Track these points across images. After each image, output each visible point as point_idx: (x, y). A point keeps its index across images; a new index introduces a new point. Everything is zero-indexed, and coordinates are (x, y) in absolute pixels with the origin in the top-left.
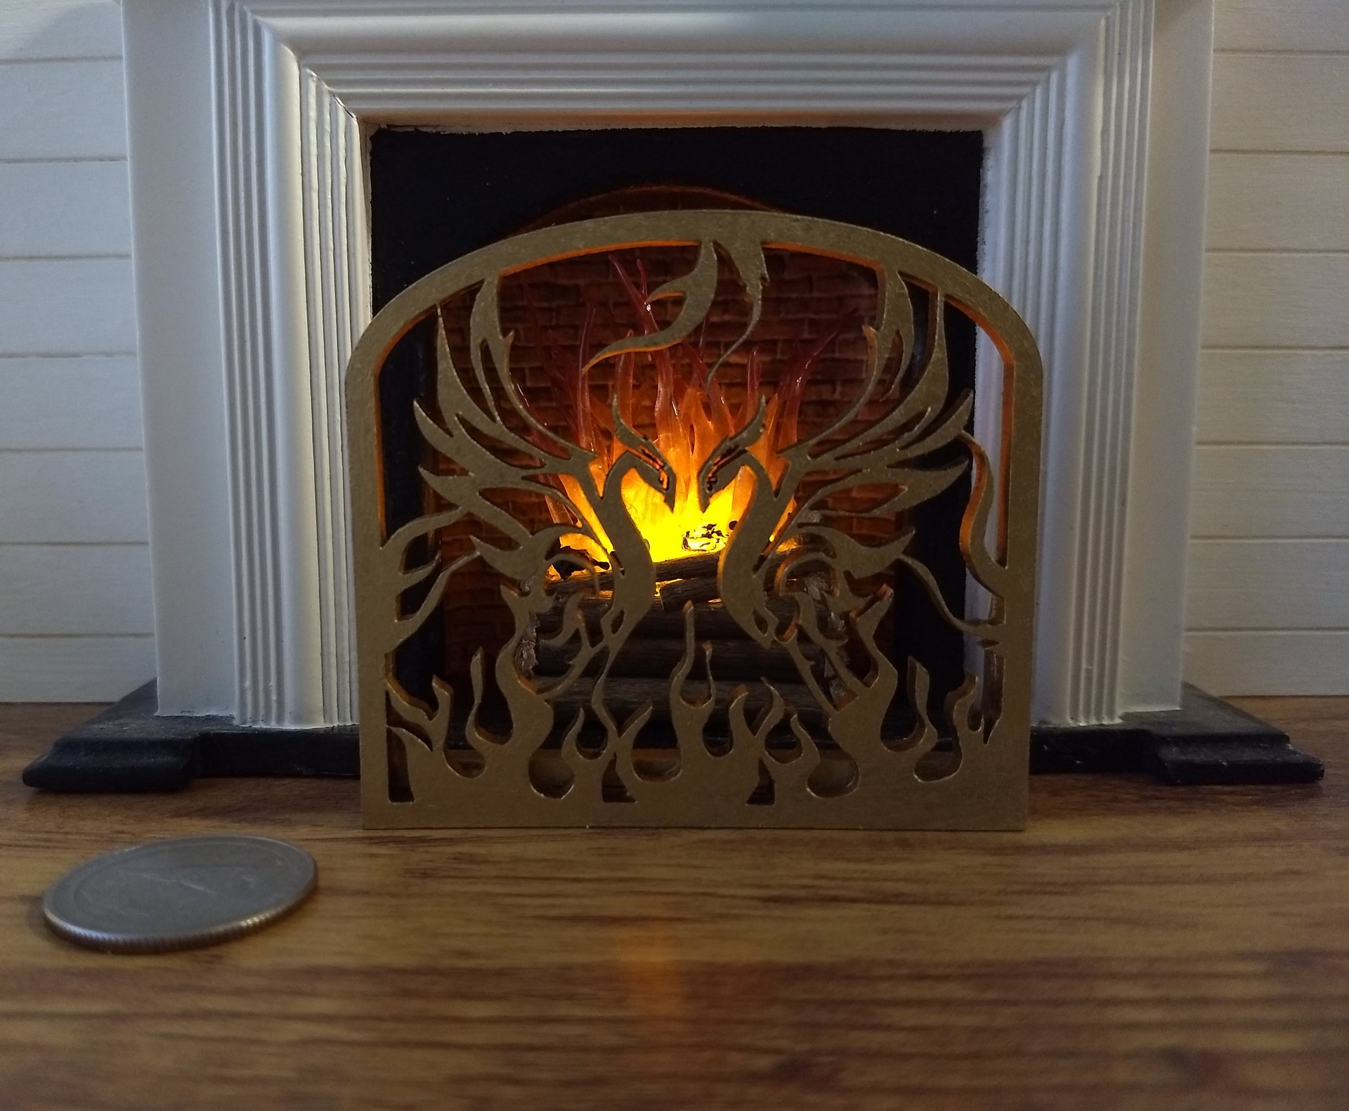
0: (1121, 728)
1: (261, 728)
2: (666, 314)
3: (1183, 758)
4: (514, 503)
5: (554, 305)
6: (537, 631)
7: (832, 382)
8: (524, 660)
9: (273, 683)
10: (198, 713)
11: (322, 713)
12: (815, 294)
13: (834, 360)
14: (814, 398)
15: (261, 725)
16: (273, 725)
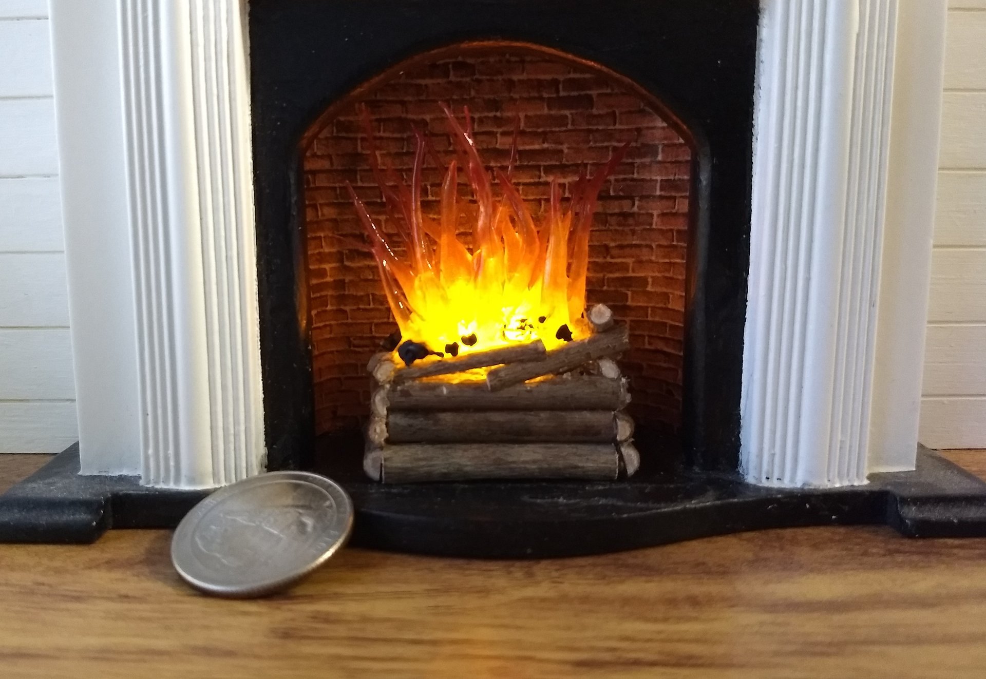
0: (869, 489)
1: (161, 489)
2: (497, 143)
3: (921, 516)
4: (373, 295)
5: (405, 136)
6: (387, 409)
7: (632, 199)
8: (377, 434)
9: (171, 451)
10: (112, 473)
11: (211, 475)
12: (618, 126)
13: (633, 180)
14: (617, 211)
15: (161, 486)
16: (171, 486)
